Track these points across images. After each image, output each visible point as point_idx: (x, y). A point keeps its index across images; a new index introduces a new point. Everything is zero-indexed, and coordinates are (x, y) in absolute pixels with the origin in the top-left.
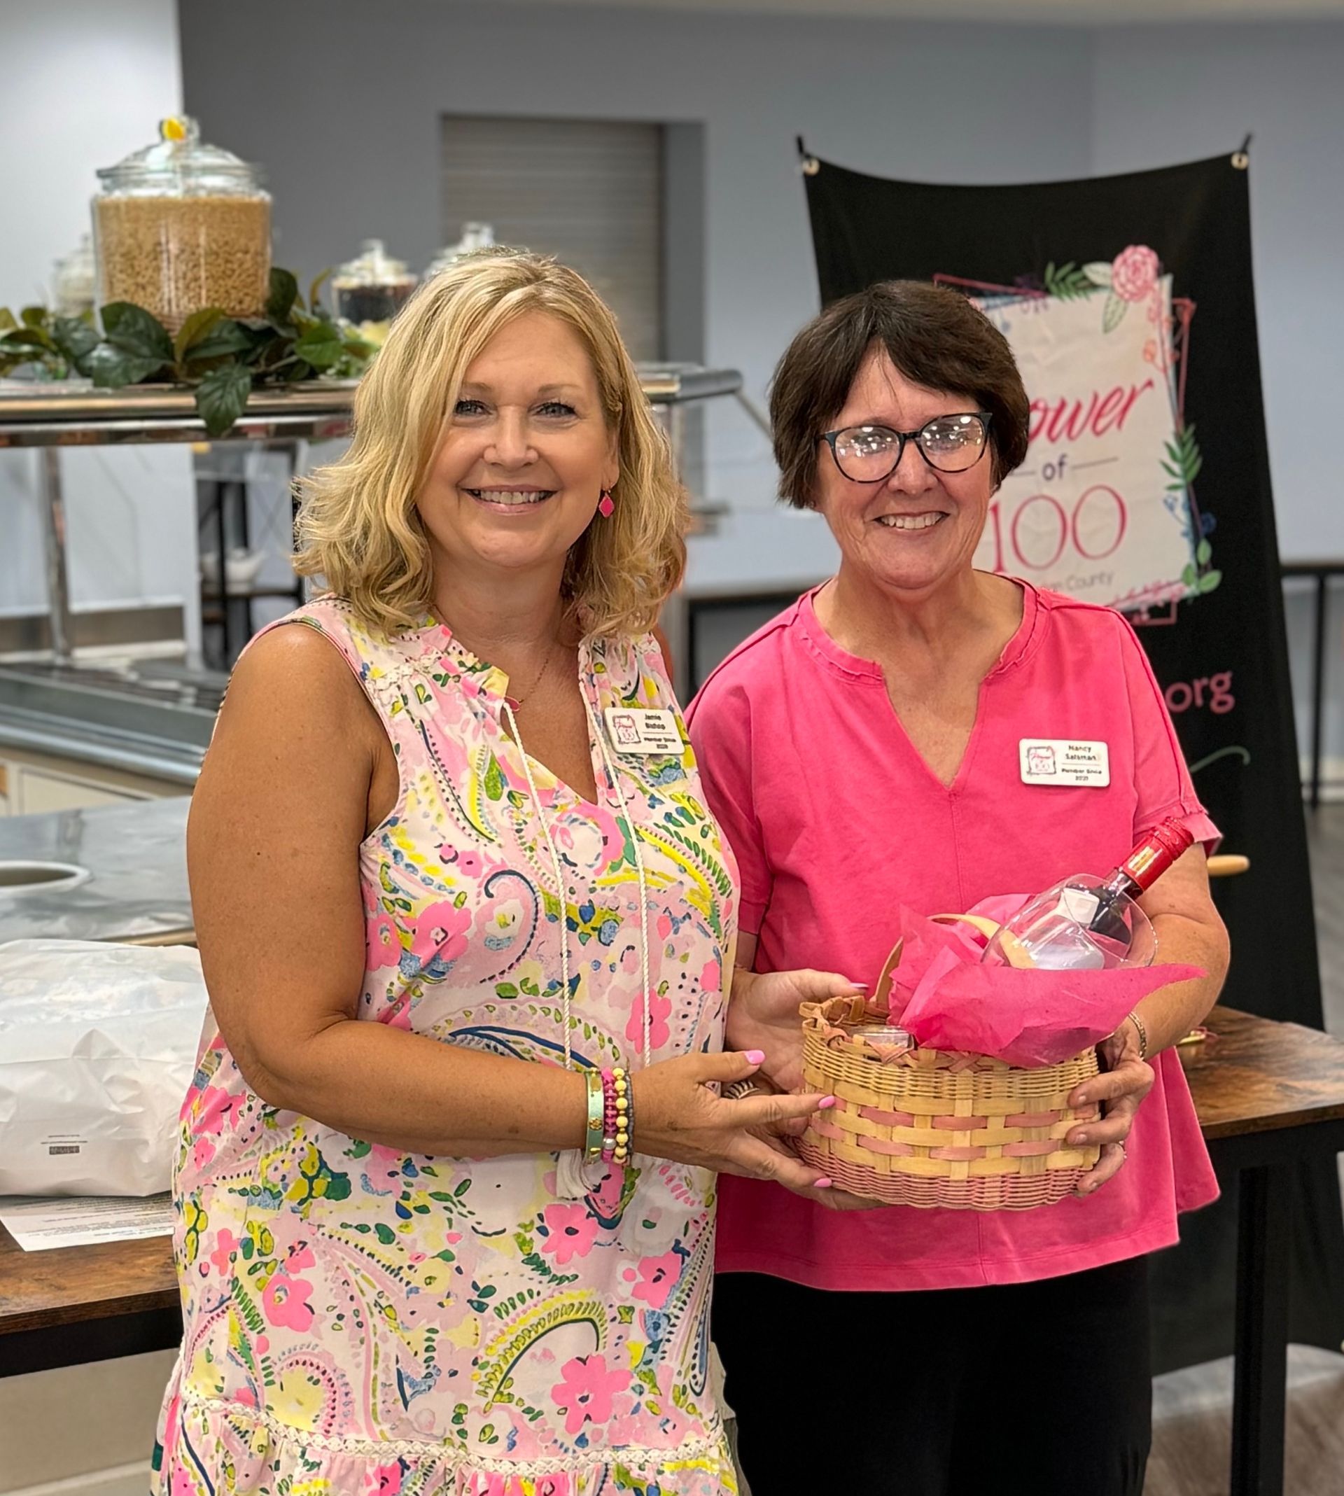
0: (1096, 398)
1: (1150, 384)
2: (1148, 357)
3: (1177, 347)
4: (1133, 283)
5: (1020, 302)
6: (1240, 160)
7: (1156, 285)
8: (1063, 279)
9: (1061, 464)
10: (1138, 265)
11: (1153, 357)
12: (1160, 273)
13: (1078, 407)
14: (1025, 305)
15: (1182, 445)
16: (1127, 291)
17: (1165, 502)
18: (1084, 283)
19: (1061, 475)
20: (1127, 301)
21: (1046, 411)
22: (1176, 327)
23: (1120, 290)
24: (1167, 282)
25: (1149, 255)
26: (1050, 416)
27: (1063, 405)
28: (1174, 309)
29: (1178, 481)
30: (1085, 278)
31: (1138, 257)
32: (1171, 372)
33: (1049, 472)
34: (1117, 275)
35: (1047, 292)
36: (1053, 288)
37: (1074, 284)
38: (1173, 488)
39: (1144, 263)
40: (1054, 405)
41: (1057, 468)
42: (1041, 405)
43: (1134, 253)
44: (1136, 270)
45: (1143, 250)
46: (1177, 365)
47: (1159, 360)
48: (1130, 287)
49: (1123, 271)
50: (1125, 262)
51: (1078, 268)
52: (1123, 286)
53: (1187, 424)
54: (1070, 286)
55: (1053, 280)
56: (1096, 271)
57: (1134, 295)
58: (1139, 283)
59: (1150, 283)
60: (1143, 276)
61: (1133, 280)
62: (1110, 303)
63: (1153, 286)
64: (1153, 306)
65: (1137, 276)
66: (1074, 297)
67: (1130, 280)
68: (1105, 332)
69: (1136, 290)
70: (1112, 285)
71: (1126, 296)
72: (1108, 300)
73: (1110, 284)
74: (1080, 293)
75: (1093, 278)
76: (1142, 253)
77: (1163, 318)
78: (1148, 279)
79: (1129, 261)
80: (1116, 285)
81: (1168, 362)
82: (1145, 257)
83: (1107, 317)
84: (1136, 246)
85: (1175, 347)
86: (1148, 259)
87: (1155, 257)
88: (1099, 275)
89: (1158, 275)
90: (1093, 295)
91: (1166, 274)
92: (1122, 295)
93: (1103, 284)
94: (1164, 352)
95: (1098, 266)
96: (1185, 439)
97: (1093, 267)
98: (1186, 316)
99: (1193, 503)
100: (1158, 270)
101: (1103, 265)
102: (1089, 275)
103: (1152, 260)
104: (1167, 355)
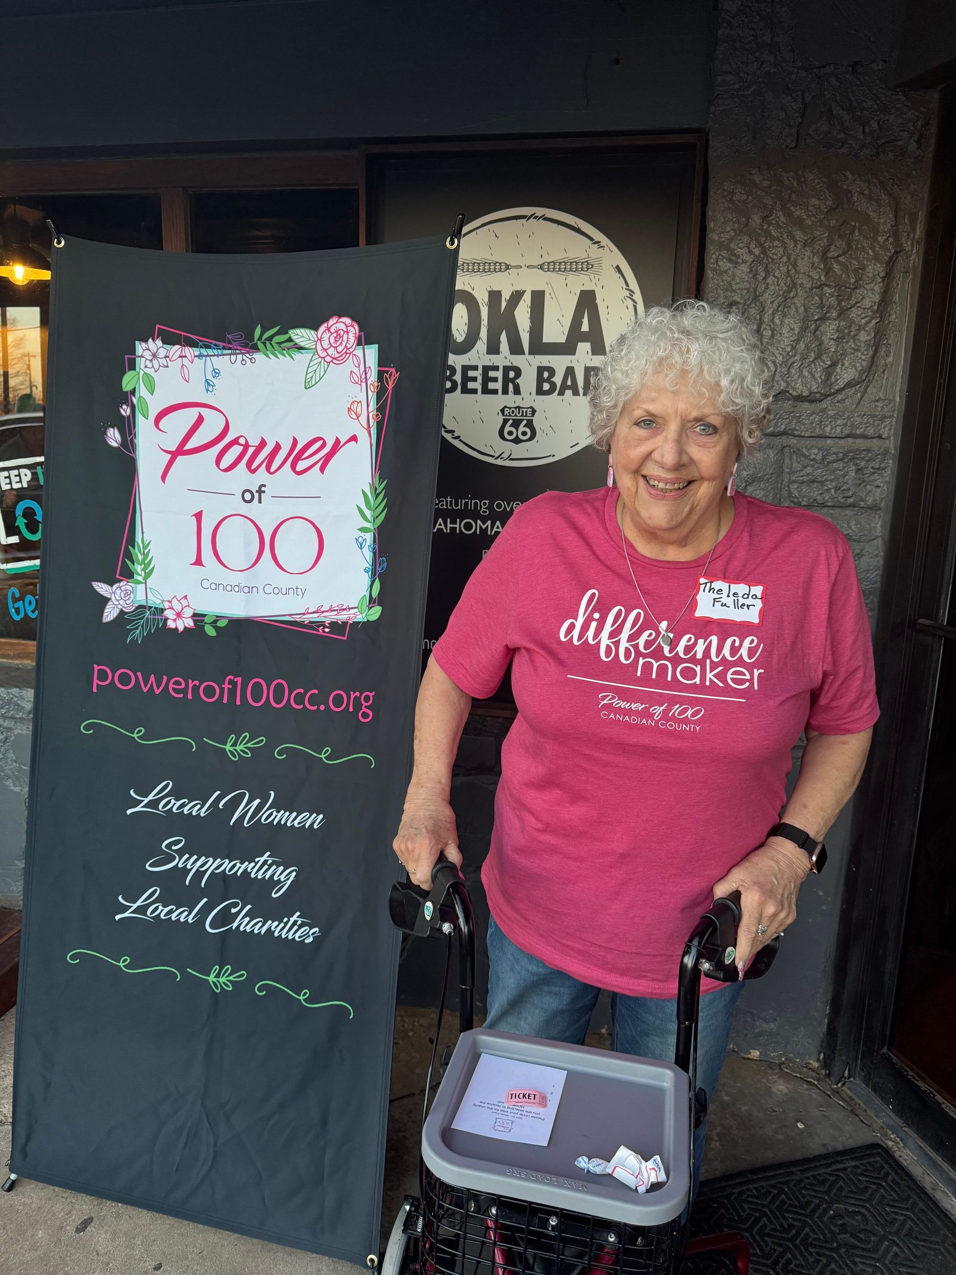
0: (295, 442)
1: (354, 439)
2: (354, 416)
3: (380, 409)
4: (336, 348)
5: (230, 354)
6: (451, 243)
7: (359, 352)
8: (270, 339)
9: (260, 492)
10: (342, 333)
11: (358, 417)
12: (361, 341)
13: (278, 447)
14: (233, 358)
15: (377, 495)
16: (328, 355)
17: (357, 540)
18: (290, 344)
19: (260, 502)
20: (330, 363)
21: (246, 446)
22: (381, 393)
23: (325, 354)
24: (372, 352)
25: (352, 326)
26: (251, 450)
27: (263, 444)
28: (380, 377)
29: (368, 525)
30: (290, 340)
31: (341, 326)
32: (374, 431)
33: (248, 496)
34: (320, 339)
35: (256, 349)
36: (260, 345)
37: (279, 343)
38: (363, 530)
39: (347, 332)
40: (254, 442)
41: (256, 495)
42: (242, 441)
43: (337, 322)
44: (338, 337)
45: (348, 321)
46: (380, 425)
47: (363, 418)
48: (331, 351)
49: (326, 336)
50: (328, 329)
51: (284, 331)
52: (325, 350)
53: (382, 478)
54: (275, 346)
55: (260, 339)
56: (301, 335)
57: (336, 359)
58: (340, 349)
59: (351, 350)
60: (344, 343)
61: (336, 345)
62: (312, 363)
63: (354, 353)
64: (356, 370)
65: (339, 343)
66: (279, 356)
67: (331, 346)
68: (306, 388)
69: (337, 355)
70: (316, 348)
71: (328, 359)
72: (311, 361)
73: (314, 347)
74: (284, 352)
75: (297, 341)
76: (345, 323)
77: (369, 382)
78: (349, 346)
79: (332, 330)
80: (319, 348)
81: (372, 421)
82: (347, 327)
83: (309, 376)
84: (340, 316)
85: (378, 410)
86: (352, 329)
87: (356, 327)
88: (303, 339)
89: (359, 344)
90: (298, 356)
91: (369, 342)
92: (324, 358)
93: (307, 346)
94: (368, 413)
95: (302, 330)
96: (377, 492)
97: (298, 331)
98: (391, 383)
99: (377, 546)
100: (360, 337)
101: (307, 331)
102: (294, 338)
103: (354, 330)
104: (371, 415)
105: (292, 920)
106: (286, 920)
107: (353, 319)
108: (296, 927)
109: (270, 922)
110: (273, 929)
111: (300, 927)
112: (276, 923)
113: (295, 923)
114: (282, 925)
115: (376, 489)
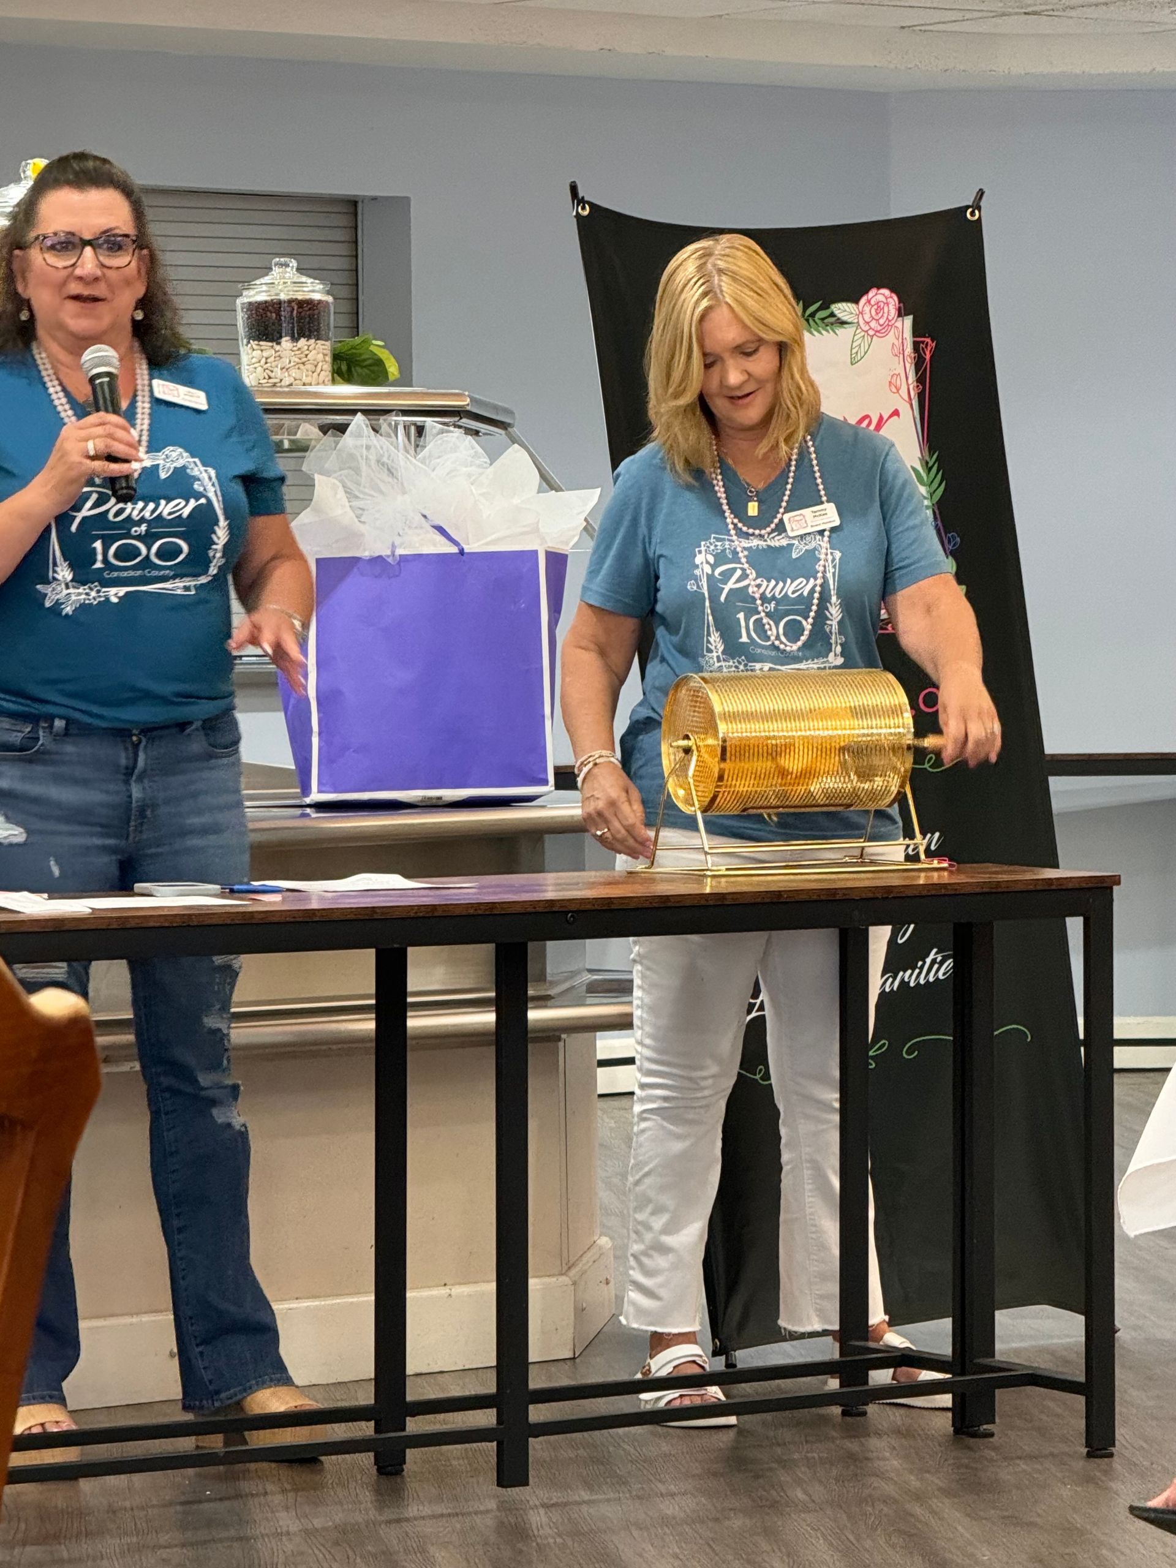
1: (896, 413)
2: (894, 390)
3: (920, 380)
4: (877, 320)
6: (973, 214)
7: (899, 324)
8: (813, 315)
10: (882, 305)
11: (898, 391)
12: (901, 314)
15: (929, 470)
16: (871, 328)
18: (832, 320)
20: (872, 337)
22: (919, 363)
23: (867, 328)
24: (908, 321)
25: (891, 297)
28: (916, 348)
30: (832, 315)
31: (880, 298)
32: (915, 403)
34: (861, 313)
37: (823, 319)
39: (888, 304)
43: (876, 294)
44: (879, 309)
45: (886, 292)
46: (921, 396)
47: (904, 391)
48: (873, 324)
49: (867, 309)
50: (869, 301)
51: (825, 306)
52: (867, 323)
53: (931, 451)
54: (819, 322)
56: (843, 309)
57: (878, 332)
58: (882, 321)
59: (893, 322)
60: (886, 315)
61: (877, 318)
62: (856, 338)
63: (896, 324)
64: (896, 343)
65: (880, 315)
66: (824, 332)
67: (873, 318)
68: (852, 364)
69: (879, 328)
70: (858, 322)
71: (871, 332)
72: (854, 335)
73: (856, 321)
74: (828, 328)
75: (840, 316)
76: (884, 295)
77: (906, 353)
78: (890, 318)
79: (873, 302)
80: (861, 322)
81: (912, 393)
82: (886, 298)
83: (854, 351)
84: (879, 288)
85: (918, 381)
86: (890, 300)
87: (896, 298)
88: (846, 313)
89: (900, 315)
90: (840, 331)
91: (906, 314)
92: (867, 331)
93: (850, 320)
94: (908, 385)
95: (844, 304)
96: (930, 464)
97: (840, 305)
98: (928, 353)
99: (939, 522)
100: (899, 310)
101: (849, 304)
102: (836, 312)
103: (894, 301)
104: (911, 387)
105: (928, 960)
106: (920, 963)
107: (892, 290)
108: (936, 966)
109: (901, 973)
110: (906, 980)
111: (941, 963)
112: (909, 972)
113: (934, 962)
114: (917, 971)
115: (927, 463)
